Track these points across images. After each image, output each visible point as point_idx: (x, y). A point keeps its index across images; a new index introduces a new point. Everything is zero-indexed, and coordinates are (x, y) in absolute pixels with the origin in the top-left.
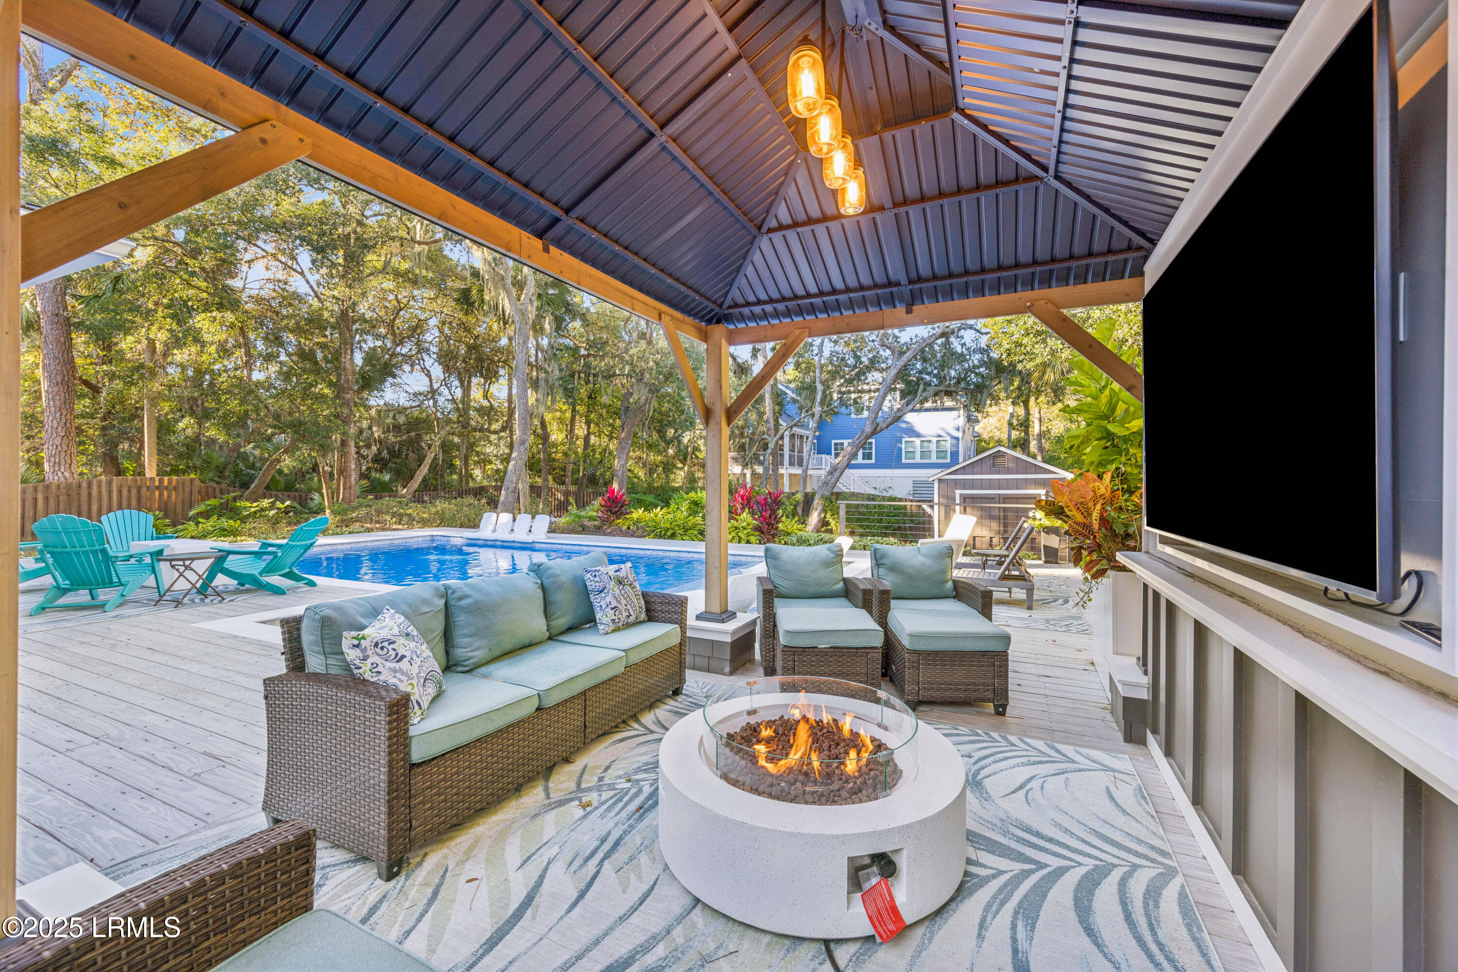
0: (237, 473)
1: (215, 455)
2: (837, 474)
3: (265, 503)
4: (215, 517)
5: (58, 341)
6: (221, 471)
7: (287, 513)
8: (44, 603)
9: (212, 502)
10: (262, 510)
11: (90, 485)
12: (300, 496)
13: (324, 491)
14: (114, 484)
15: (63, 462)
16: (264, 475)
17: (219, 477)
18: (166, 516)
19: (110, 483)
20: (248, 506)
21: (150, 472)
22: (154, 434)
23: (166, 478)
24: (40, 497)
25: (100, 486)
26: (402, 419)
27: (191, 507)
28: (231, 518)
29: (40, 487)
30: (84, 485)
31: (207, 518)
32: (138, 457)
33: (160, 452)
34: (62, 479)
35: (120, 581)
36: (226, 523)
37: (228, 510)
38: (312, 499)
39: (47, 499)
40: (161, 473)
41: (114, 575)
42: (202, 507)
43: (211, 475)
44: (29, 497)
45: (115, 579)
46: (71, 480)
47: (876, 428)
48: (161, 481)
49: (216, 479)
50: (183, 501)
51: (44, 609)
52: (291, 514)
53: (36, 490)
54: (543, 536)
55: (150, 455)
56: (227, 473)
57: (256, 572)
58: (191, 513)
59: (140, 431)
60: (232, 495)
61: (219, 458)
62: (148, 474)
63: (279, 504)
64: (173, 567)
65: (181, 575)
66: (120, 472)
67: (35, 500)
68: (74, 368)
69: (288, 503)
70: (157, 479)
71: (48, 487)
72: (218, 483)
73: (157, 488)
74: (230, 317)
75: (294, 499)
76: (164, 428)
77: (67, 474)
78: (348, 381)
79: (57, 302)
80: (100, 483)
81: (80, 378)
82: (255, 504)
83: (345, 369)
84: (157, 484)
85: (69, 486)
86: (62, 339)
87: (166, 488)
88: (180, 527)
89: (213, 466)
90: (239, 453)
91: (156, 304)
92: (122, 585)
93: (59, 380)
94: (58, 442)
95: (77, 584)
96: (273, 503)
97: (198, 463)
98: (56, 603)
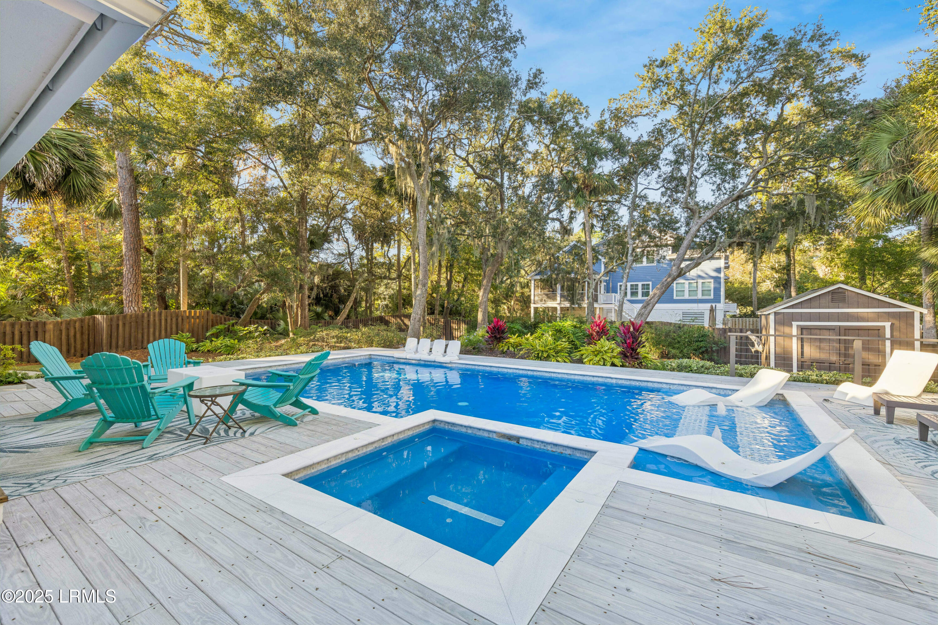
0: (233, 307)
1: (221, 296)
2: (649, 308)
3: (252, 328)
4: (222, 337)
5: (132, 222)
6: (223, 306)
7: (265, 334)
8: (91, 438)
9: (221, 327)
10: (250, 332)
11: (149, 315)
12: (272, 323)
13: (289, 320)
14: (163, 315)
15: (134, 301)
16: (250, 308)
17: (223, 310)
18: (192, 336)
19: (160, 314)
20: (243, 330)
21: (184, 307)
22: (186, 282)
23: (193, 311)
24: (121, 324)
25: (154, 316)
26: (331, 272)
27: (207, 331)
28: (231, 338)
29: (121, 318)
30: (146, 315)
31: (217, 338)
32: (176, 297)
33: (189, 294)
34: (133, 312)
35: (156, 414)
36: (228, 341)
37: (229, 332)
38: (279, 325)
39: (124, 324)
40: (190, 307)
41: (152, 410)
42: (214, 331)
43: (218, 308)
44: (114, 324)
45: (153, 413)
46: (138, 312)
47: (680, 272)
48: (190, 313)
49: (221, 311)
50: (203, 326)
51: (91, 443)
52: (268, 335)
53: (118, 319)
54: (457, 358)
55: (183, 295)
56: (227, 308)
57: (270, 404)
58: (208, 334)
59: (178, 279)
60: (232, 322)
61: (223, 297)
62: (183, 309)
63: (260, 329)
64: (202, 401)
65: (209, 408)
66: (167, 307)
67: (118, 325)
68: (140, 240)
69: (266, 327)
70: (187, 311)
71: (125, 317)
72: (222, 313)
73: (188, 317)
74: (232, 201)
75: (268, 325)
76: (192, 278)
77: (136, 309)
78: (304, 245)
79: (131, 197)
80: (154, 314)
81: (145, 247)
82: (246, 329)
83: (302, 236)
84: (187, 314)
85: (137, 316)
86: (134, 221)
87: (193, 317)
88: (202, 344)
89: (219, 303)
90: (234, 294)
91: (188, 193)
92: (158, 418)
93: (132, 247)
94: (131, 288)
95: (121, 417)
96: (257, 328)
97: (211, 301)
98: (103, 438)
